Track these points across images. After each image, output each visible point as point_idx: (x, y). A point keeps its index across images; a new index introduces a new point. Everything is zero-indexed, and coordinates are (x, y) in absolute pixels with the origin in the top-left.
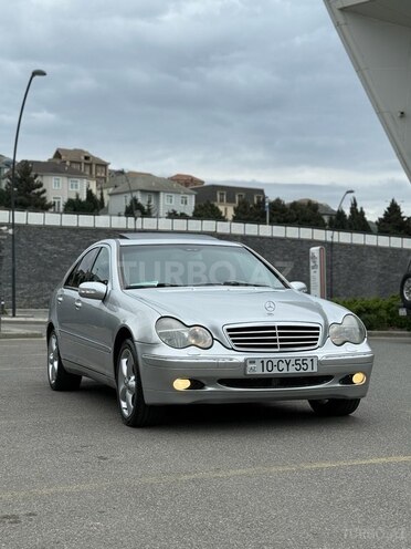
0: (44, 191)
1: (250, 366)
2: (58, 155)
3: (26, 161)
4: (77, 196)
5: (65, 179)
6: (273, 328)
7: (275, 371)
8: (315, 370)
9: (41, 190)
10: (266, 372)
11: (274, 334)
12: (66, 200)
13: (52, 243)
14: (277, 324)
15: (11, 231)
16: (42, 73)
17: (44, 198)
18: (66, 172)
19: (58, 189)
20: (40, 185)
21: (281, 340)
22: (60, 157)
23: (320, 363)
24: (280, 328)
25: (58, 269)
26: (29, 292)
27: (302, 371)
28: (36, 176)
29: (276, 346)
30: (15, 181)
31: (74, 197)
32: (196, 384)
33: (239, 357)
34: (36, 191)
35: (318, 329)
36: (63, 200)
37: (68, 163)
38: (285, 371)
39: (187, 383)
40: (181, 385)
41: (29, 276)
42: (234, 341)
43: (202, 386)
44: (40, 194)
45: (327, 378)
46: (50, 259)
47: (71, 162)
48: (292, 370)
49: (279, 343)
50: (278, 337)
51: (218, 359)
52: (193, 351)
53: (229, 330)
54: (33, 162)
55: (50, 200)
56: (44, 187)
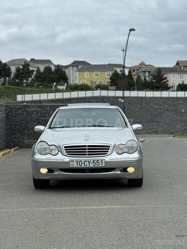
0: (168, 81)
1: (71, 163)
2: (178, 64)
3: (160, 68)
4: (183, 82)
5: (178, 75)
6: (85, 146)
7: (83, 166)
8: (104, 165)
9: (166, 80)
10: (79, 166)
11: (86, 149)
12: (178, 85)
13: (157, 105)
14: (87, 144)
15: (123, 101)
16: (133, 30)
17: (167, 84)
18: (178, 71)
19: (174, 80)
20: (166, 78)
21: (88, 152)
22: (179, 65)
23: (106, 162)
24: (89, 146)
25: (160, 116)
26: (147, 127)
27: (96, 166)
28: (164, 74)
29: (86, 155)
30: (155, 77)
31: (181, 83)
32: (50, 171)
33: (67, 159)
34: (164, 81)
35: (109, 147)
36: (177, 84)
37: (182, 67)
38: (88, 166)
39: (46, 170)
40: (44, 171)
41: (147, 120)
42: (66, 152)
43: (53, 172)
44: (165, 82)
45: (113, 169)
46: (156, 112)
47: (184, 66)
48: (92, 165)
49: (87, 153)
50: (87, 150)
51: (58, 160)
52: (49, 156)
53: (65, 147)
54: (162, 68)
55: (170, 84)
56: (168, 79)
